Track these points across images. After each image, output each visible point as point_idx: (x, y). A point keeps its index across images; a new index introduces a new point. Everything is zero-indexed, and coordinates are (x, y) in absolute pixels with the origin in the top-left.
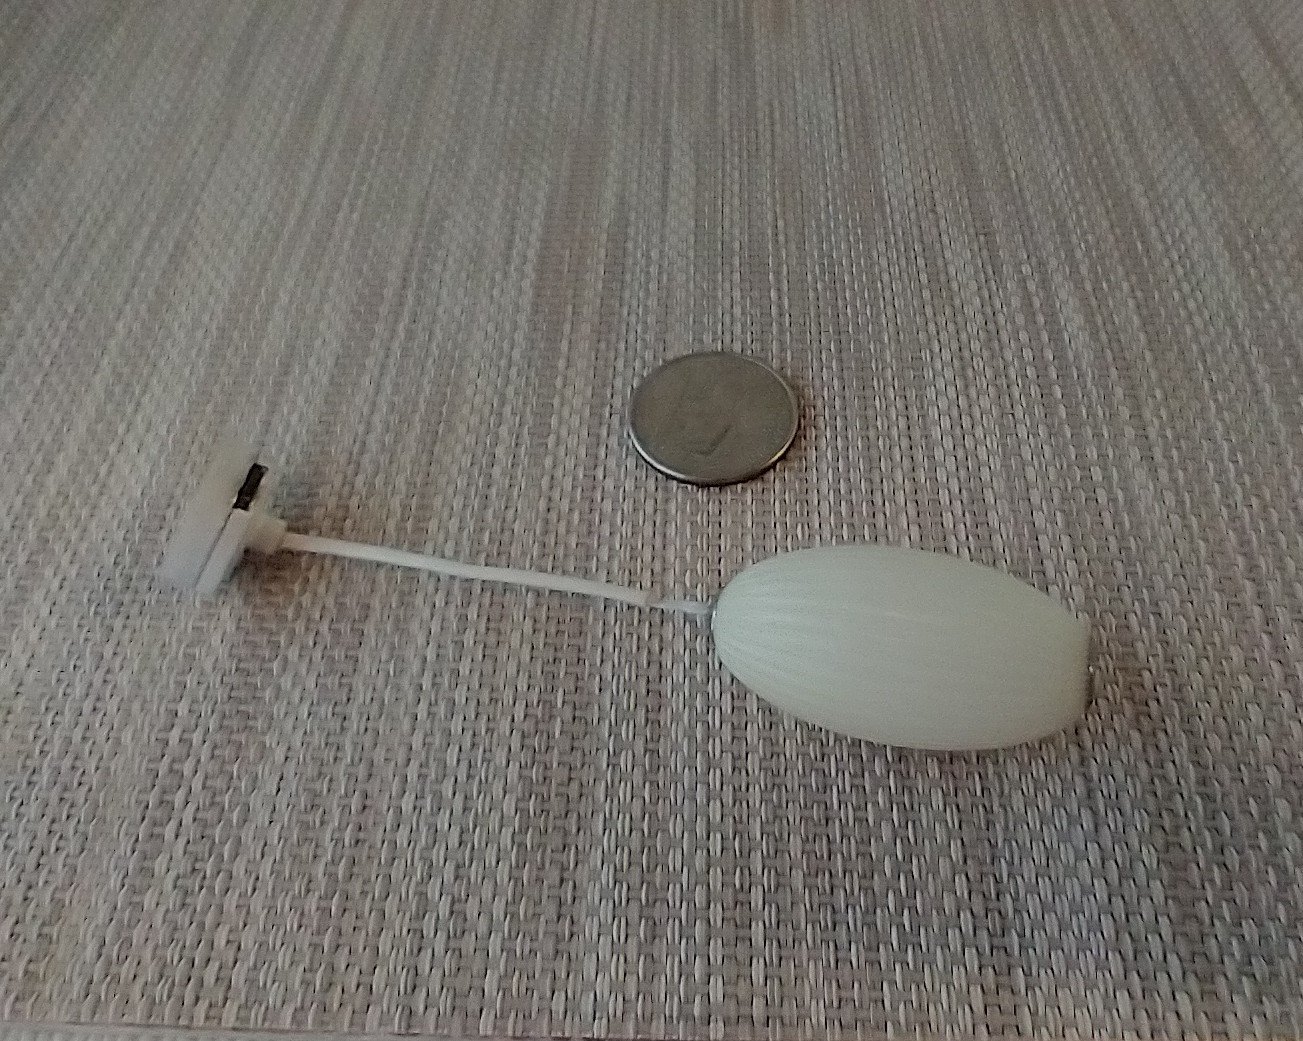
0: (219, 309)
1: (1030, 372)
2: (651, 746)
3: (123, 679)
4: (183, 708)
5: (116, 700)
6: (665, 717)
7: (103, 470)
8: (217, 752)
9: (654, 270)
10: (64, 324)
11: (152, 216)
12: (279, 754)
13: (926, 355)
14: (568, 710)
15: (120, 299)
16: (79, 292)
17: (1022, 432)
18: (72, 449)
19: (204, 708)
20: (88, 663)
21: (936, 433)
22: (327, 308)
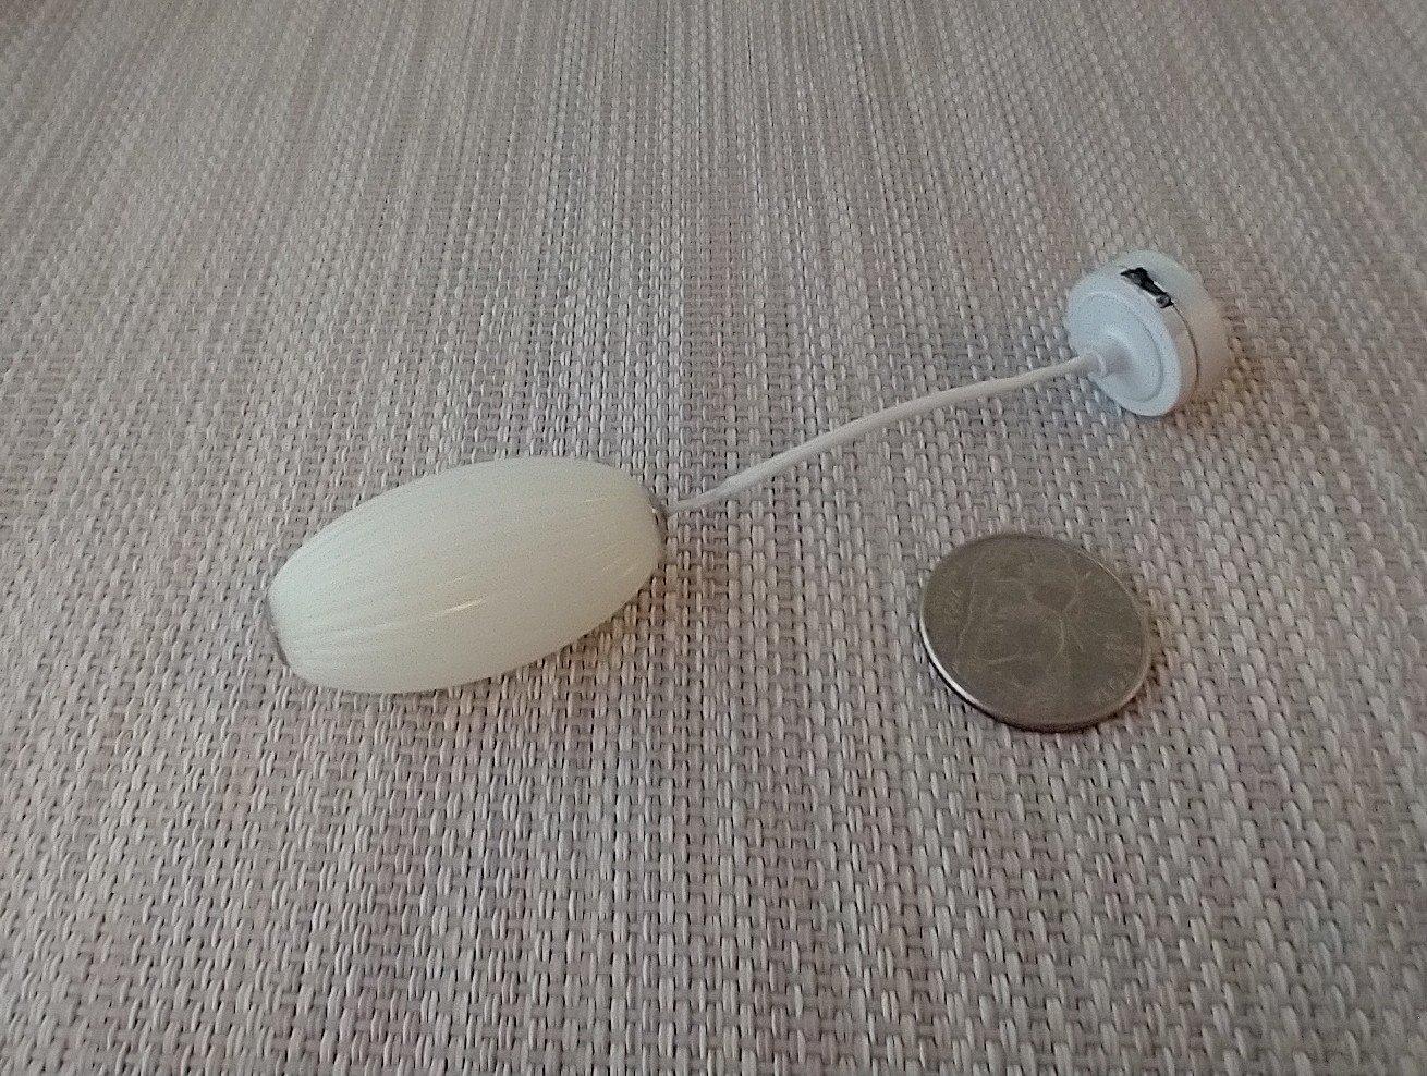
0: (307, 408)
1: (1325, 502)
2: (924, 1030)
3: (231, 914)
4: (311, 959)
5: (225, 947)
6: (937, 985)
7: (185, 621)
8: (360, 1026)
9: (827, 362)
10: (123, 430)
11: (218, 292)
12: (441, 1028)
13: (1187, 479)
14: (809, 973)
15: (187, 397)
16: (139, 387)
17: (1333, 585)
18: (145, 592)
19: (338, 960)
20: (186, 892)
21: (1221, 586)
22: (437, 410)
